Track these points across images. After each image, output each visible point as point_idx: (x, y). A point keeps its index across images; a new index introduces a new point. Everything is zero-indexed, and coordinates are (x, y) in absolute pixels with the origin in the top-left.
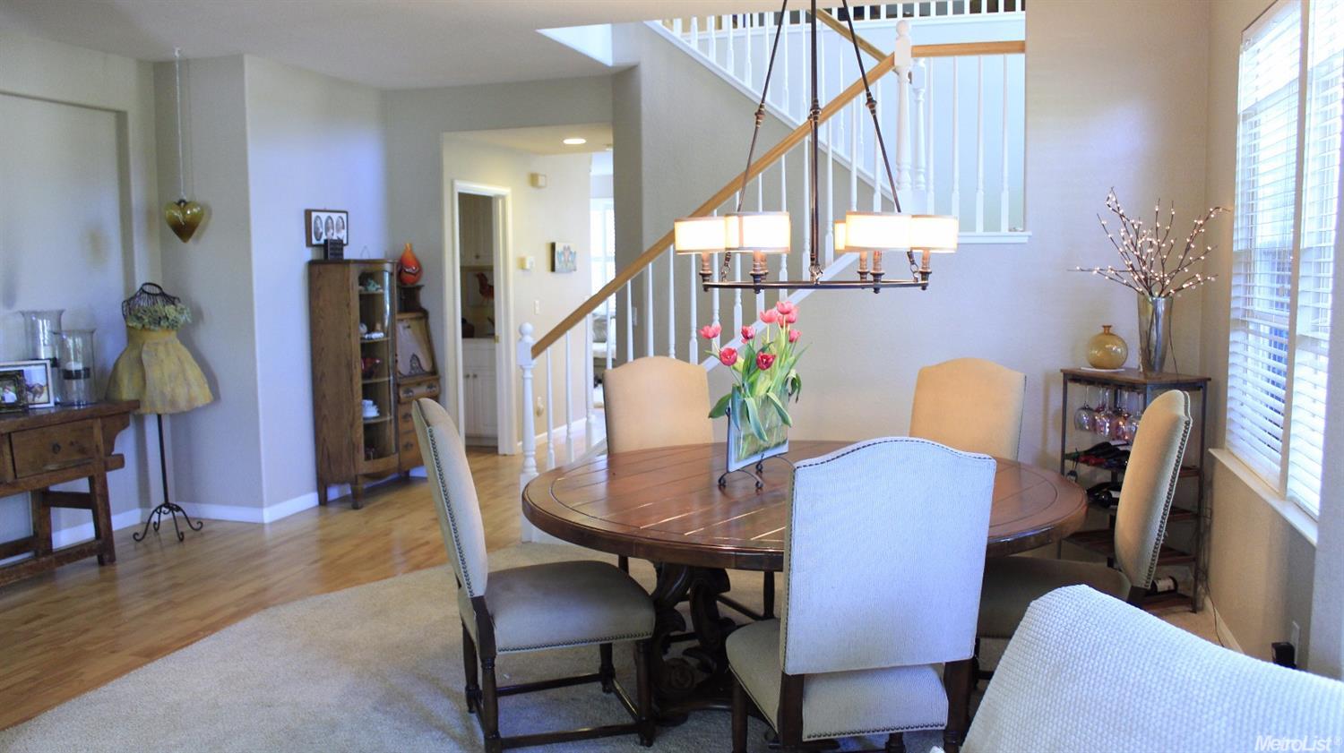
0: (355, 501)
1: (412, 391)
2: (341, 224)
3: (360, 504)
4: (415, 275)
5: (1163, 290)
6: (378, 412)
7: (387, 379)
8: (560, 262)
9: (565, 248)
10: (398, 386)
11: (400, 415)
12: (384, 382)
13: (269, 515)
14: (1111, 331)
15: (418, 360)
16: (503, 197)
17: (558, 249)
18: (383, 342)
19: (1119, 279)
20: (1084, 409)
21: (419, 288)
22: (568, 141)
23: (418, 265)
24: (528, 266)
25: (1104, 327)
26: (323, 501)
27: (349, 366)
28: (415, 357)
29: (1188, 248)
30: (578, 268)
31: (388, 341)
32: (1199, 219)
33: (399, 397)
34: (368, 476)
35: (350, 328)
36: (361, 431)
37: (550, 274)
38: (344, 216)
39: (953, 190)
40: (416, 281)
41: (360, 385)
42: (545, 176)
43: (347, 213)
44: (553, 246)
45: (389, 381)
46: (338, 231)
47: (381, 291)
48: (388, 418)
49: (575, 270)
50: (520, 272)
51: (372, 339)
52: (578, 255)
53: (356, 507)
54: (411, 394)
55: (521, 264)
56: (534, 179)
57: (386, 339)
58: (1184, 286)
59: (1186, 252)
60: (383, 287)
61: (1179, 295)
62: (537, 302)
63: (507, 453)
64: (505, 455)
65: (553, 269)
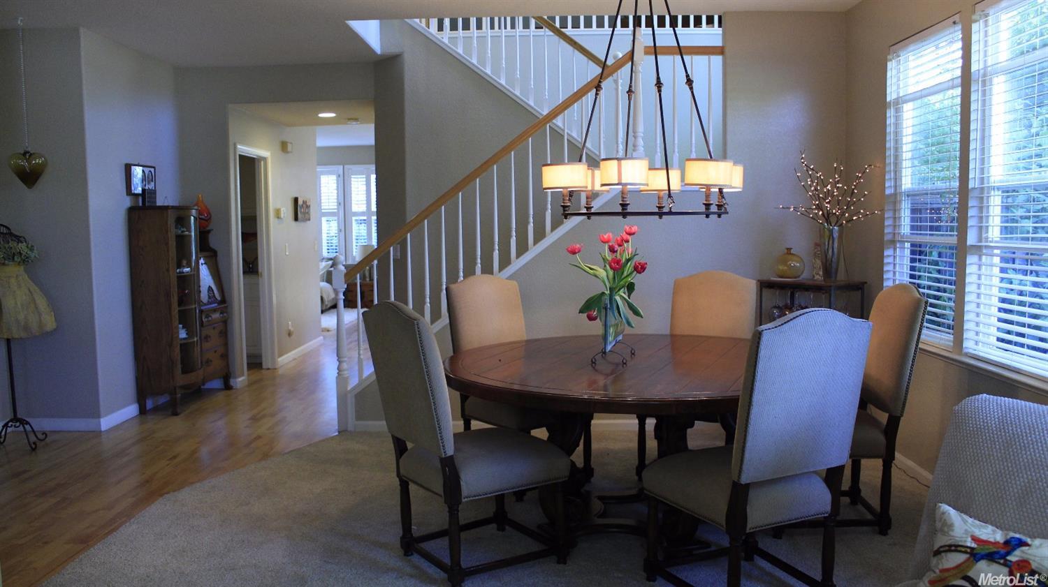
0: (173, 409)
1: (210, 316)
2: (151, 177)
3: (179, 411)
4: (207, 220)
5: (837, 222)
6: (187, 334)
7: (193, 307)
8: (301, 212)
9: (303, 202)
10: (201, 312)
11: (203, 335)
12: (192, 309)
13: (107, 422)
14: (792, 251)
15: (213, 291)
16: (265, 159)
17: (300, 202)
18: (191, 275)
19: (807, 214)
20: (775, 307)
21: (209, 232)
22: (320, 115)
23: (209, 213)
24: (282, 216)
25: (788, 249)
26: (143, 411)
27: (168, 295)
28: (210, 288)
29: (853, 192)
30: (311, 219)
31: (194, 274)
32: (859, 173)
33: (203, 322)
34: (183, 387)
35: (168, 263)
36: (178, 350)
37: (294, 223)
38: (152, 170)
39: (674, 151)
40: (207, 226)
41: (177, 311)
42: (291, 143)
43: (154, 167)
44: (296, 200)
45: (195, 308)
46: (149, 183)
47: (187, 233)
48: (195, 339)
49: (309, 220)
50: (276, 219)
51: (183, 273)
52: (311, 207)
53: (175, 414)
54: (210, 318)
55: (278, 212)
56: (284, 146)
57: (192, 273)
58: (854, 218)
59: (851, 196)
60: (190, 232)
61: (850, 225)
62: (287, 245)
63: (270, 367)
64: (268, 369)
65: (296, 219)
